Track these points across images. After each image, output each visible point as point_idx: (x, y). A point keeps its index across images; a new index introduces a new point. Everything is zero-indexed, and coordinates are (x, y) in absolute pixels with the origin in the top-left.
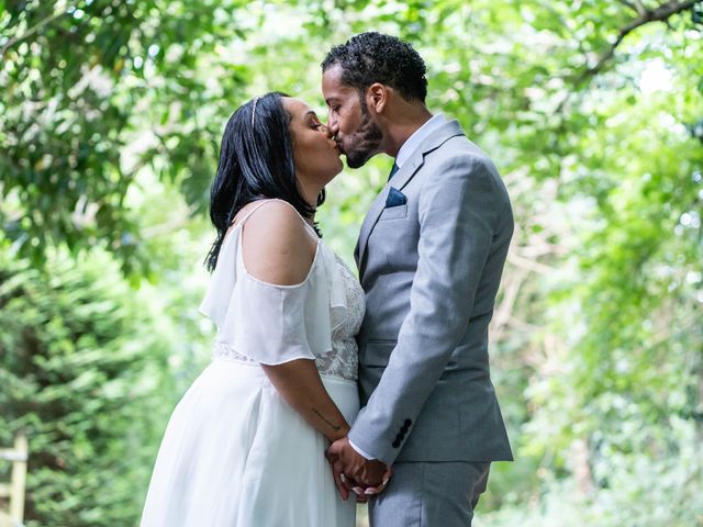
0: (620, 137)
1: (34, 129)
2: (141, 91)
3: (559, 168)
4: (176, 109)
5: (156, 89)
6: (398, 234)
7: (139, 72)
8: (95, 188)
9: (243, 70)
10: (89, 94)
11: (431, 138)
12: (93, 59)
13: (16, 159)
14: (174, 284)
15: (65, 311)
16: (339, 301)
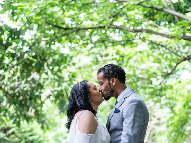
0: (177, 91)
1: (18, 89)
2: (47, 79)
3: (160, 100)
4: (56, 84)
5: (51, 78)
6: (118, 120)
7: (47, 73)
8: (34, 105)
9: (75, 73)
10: (33, 80)
11: (126, 94)
12: (34, 70)
13: (13, 97)
14: (55, 131)
15: (25, 138)
16: (104, 139)
